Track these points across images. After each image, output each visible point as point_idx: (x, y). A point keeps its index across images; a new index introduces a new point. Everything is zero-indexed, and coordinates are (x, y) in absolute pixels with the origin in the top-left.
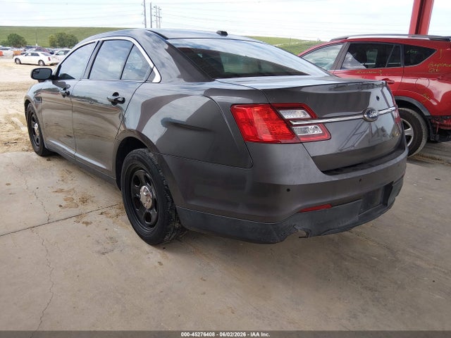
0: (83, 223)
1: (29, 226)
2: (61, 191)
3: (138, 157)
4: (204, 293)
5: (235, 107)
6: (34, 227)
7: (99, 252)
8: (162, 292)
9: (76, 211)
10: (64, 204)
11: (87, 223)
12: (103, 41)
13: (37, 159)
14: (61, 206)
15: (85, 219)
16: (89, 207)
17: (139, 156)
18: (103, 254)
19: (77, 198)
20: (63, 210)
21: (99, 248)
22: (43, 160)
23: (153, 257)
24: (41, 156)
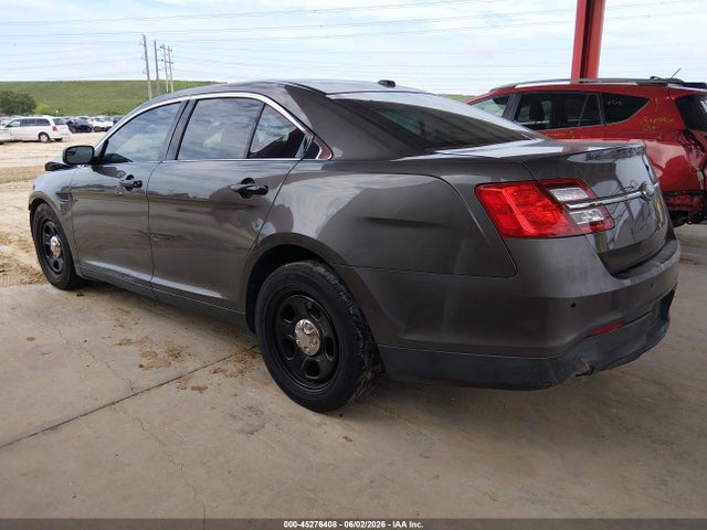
0: (193, 389)
1: (104, 403)
2: (128, 342)
3: (297, 275)
4: (437, 477)
5: (482, 188)
6: (113, 403)
7: (242, 431)
8: (372, 482)
9: (172, 372)
10: (144, 362)
11: (200, 389)
12: (198, 100)
13: (59, 295)
14: (141, 366)
15: (192, 383)
16: (190, 364)
17: (298, 273)
18: (252, 433)
19: (161, 353)
20: (148, 372)
21: (239, 425)
22: (71, 297)
23: (330, 430)
24: (65, 289)
